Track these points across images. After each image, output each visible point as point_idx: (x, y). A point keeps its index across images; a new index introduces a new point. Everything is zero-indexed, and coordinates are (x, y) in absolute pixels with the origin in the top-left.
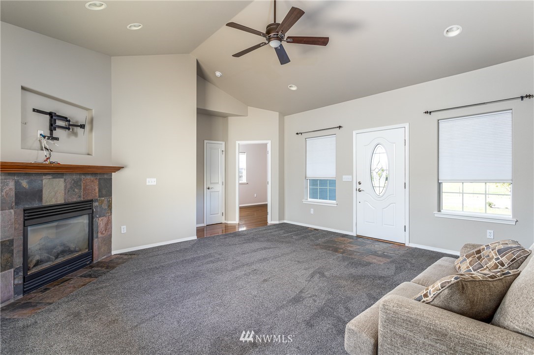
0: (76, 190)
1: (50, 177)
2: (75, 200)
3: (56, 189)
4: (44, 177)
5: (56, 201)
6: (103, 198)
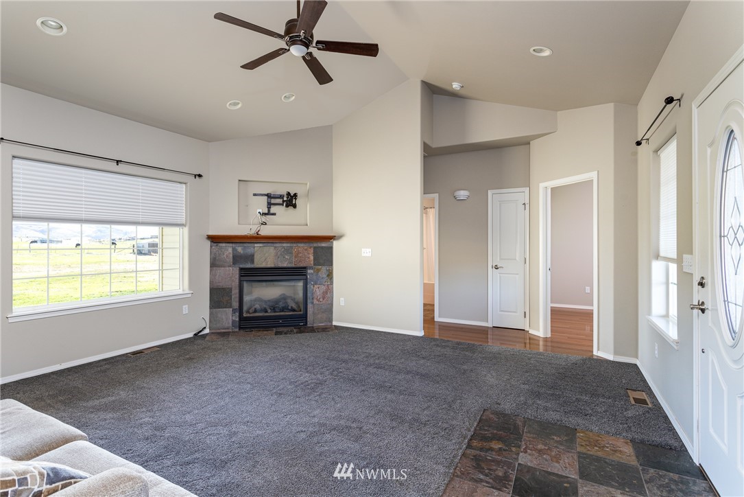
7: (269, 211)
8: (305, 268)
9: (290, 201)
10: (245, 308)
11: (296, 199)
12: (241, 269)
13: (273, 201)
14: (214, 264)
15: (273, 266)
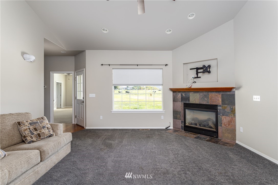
0: (205, 99)
1: (193, 93)
2: (205, 103)
3: (195, 97)
4: (190, 93)
5: (195, 102)
6: (226, 106)
7: (197, 76)
8: (217, 106)
9: (206, 69)
10: (187, 122)
11: (210, 68)
12: (184, 103)
13: (199, 71)
14: (174, 100)
15: (199, 103)
